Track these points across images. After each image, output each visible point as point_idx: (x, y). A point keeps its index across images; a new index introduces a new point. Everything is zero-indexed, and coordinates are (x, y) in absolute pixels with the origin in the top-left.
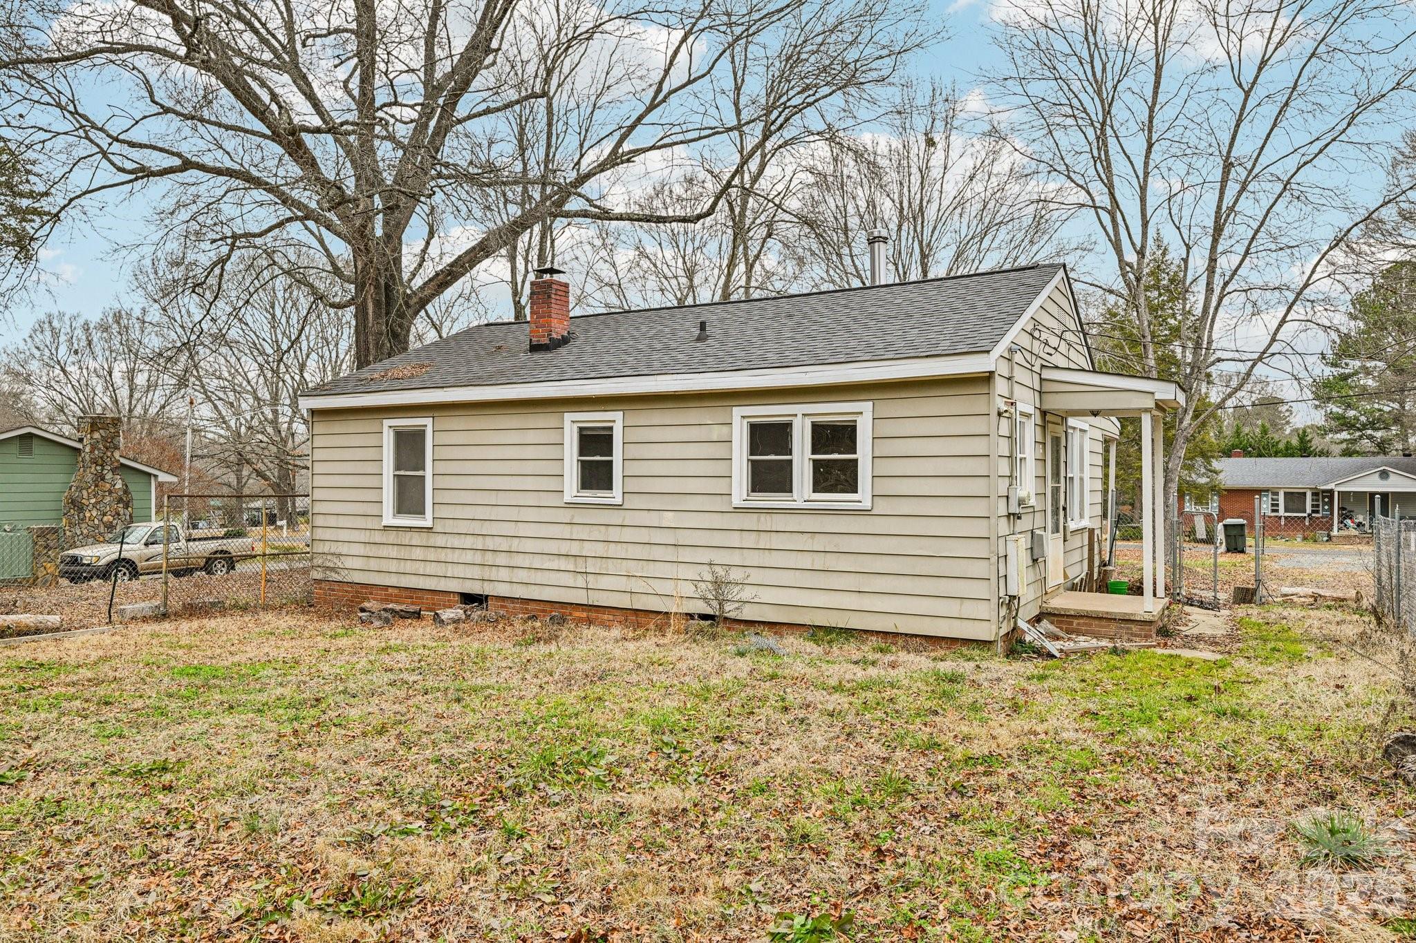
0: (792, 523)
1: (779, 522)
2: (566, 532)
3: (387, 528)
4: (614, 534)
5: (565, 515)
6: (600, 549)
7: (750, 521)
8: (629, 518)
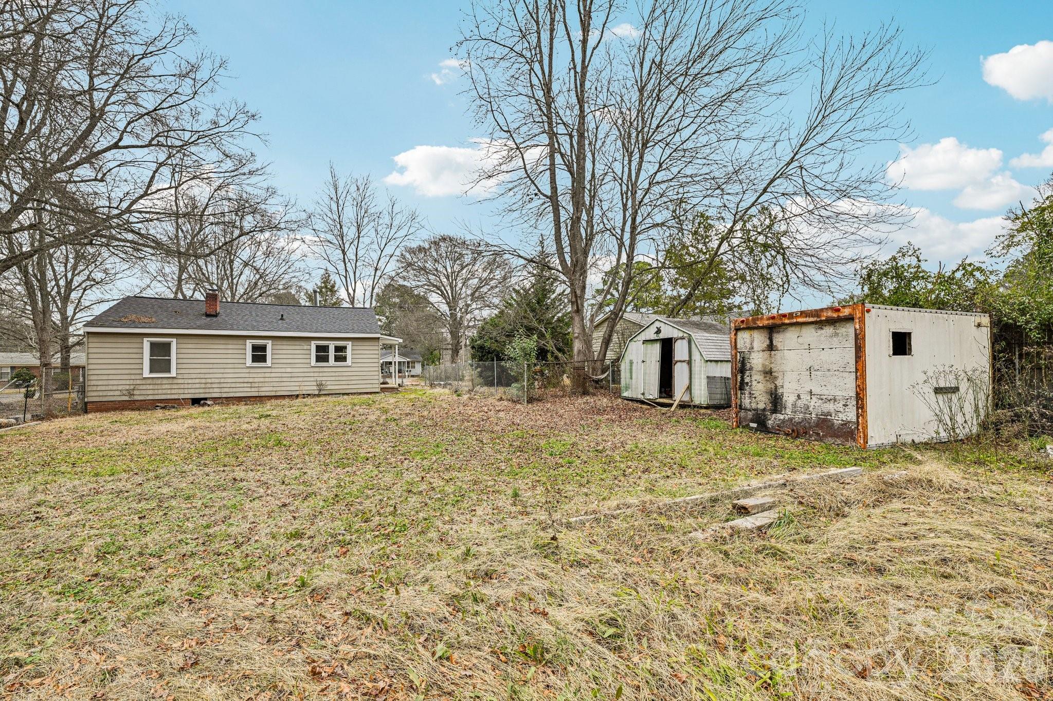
0: (330, 370)
1: (326, 370)
2: (247, 375)
3: (145, 378)
4: (267, 375)
5: (248, 370)
6: (262, 380)
7: (317, 370)
8: (273, 370)
